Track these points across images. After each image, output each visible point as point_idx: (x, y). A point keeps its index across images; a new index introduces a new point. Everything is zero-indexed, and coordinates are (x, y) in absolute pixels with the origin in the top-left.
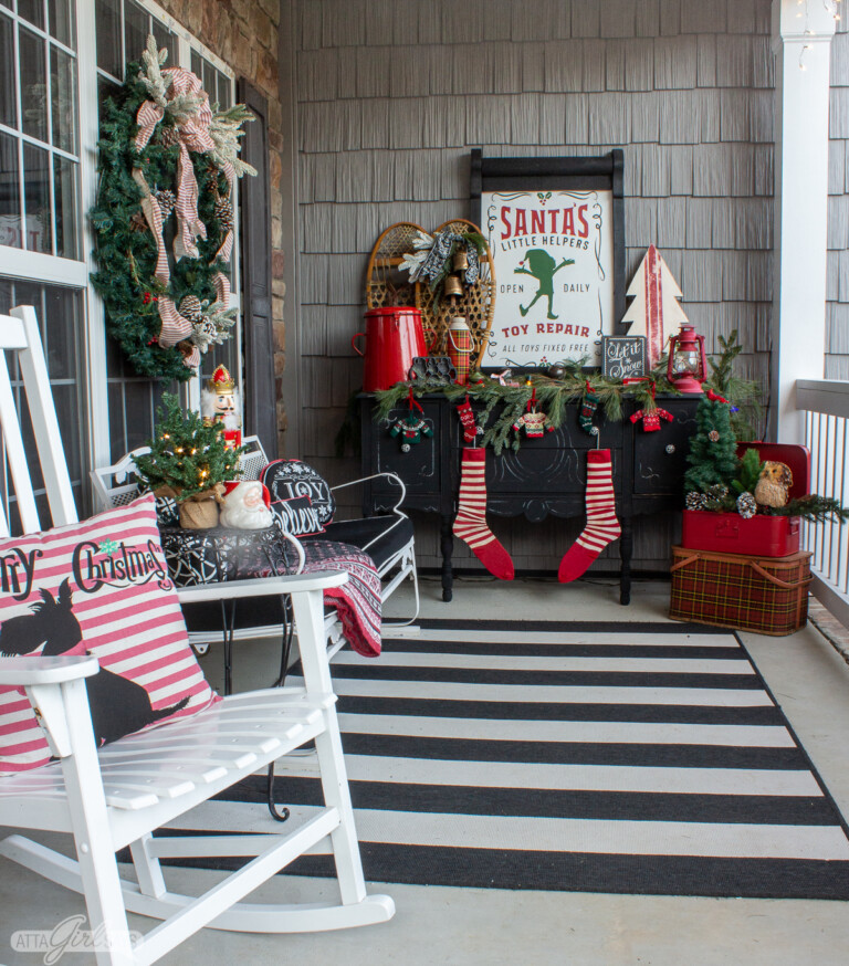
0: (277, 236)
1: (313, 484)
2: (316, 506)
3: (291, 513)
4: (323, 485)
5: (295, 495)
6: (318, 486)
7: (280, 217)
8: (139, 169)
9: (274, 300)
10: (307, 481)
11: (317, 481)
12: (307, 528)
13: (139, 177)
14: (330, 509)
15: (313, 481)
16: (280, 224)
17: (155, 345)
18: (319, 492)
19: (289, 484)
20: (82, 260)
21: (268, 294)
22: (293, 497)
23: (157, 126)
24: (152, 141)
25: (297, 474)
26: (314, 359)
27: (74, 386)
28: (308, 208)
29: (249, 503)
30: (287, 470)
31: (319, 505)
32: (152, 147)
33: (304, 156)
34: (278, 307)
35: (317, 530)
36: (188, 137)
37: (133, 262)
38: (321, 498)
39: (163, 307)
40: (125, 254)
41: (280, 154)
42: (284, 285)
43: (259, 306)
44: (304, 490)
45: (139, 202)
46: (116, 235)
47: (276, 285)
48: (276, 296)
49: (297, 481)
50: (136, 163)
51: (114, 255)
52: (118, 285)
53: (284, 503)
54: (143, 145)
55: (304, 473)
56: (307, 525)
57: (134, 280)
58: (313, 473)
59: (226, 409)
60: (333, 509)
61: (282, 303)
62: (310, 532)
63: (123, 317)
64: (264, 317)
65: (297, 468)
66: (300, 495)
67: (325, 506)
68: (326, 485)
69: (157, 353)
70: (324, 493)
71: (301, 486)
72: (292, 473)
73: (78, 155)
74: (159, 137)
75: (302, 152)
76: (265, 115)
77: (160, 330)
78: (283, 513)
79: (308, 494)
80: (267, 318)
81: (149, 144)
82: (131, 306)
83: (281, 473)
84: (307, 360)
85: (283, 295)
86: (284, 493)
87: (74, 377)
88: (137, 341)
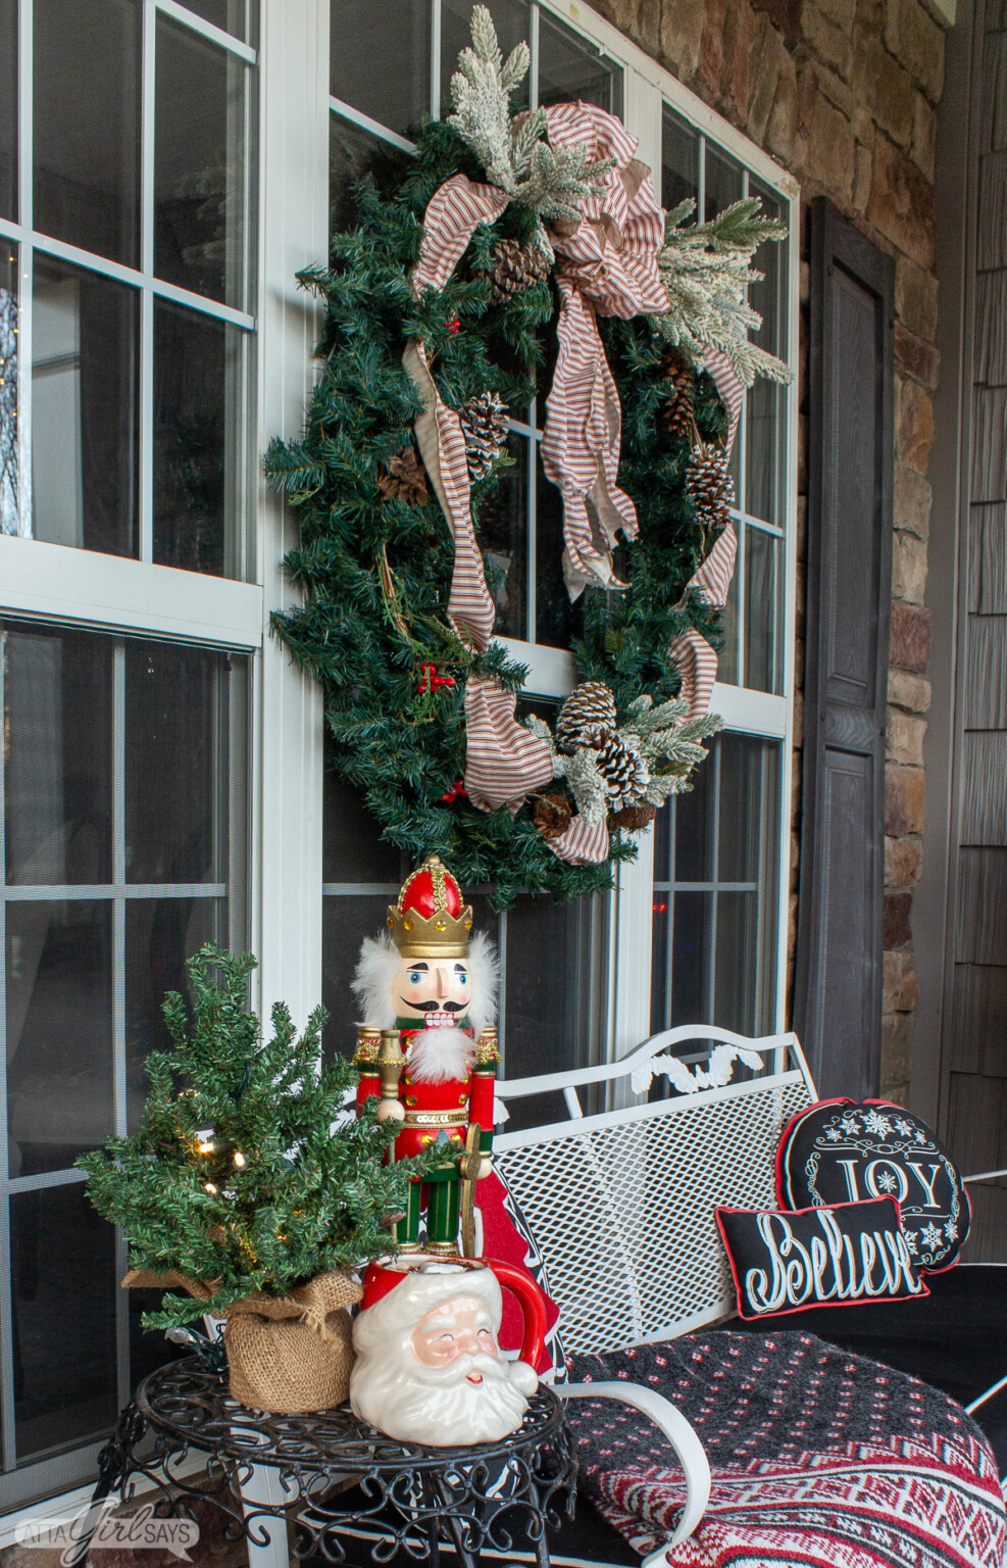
0: (911, 576)
1: (915, 1166)
2: (914, 1225)
3: (838, 1242)
4: (942, 1172)
5: (863, 1192)
6: (927, 1173)
7: (924, 534)
8: (416, 340)
9: (897, 718)
10: (899, 1158)
11: (926, 1161)
12: (876, 1284)
13: (417, 362)
14: (952, 1232)
15: (914, 1158)
16: (921, 550)
17: (460, 803)
18: (929, 1188)
19: (849, 1164)
20: (252, 579)
21: (875, 702)
22: (855, 1198)
23: (478, 233)
24: (465, 269)
25: (875, 1138)
26: (987, 855)
27: (224, 900)
28: (991, 513)
29: (435, 1351)
30: (850, 1126)
31: (924, 1223)
32: (463, 287)
33: (986, 394)
34: (906, 739)
35: (903, 1289)
36: (581, 272)
37: (391, 587)
38: (932, 1204)
39: (477, 702)
40: (367, 561)
41: (929, 392)
42: (927, 686)
43: (849, 727)
44: (887, 1182)
45: (411, 423)
46: (337, 512)
47: (900, 685)
48: (906, 711)
49: (873, 1156)
50: (410, 327)
51: (336, 564)
52: (348, 643)
53: (825, 1215)
54: (438, 283)
55: (893, 1137)
56: (877, 1275)
57: (390, 629)
58: (921, 1138)
59: (430, 1006)
60: (962, 1231)
61: (921, 727)
62: (886, 1293)
63: (364, 728)
64: (865, 756)
65: (878, 1124)
66: (875, 1192)
67: (940, 1224)
68: (950, 1171)
69: (467, 823)
70: (943, 1190)
71: (879, 1170)
72: (863, 1134)
73: (253, 311)
74: (484, 259)
75: (983, 386)
76: (885, 295)
77: (464, 764)
78: (816, 1241)
79: (896, 1192)
80: (873, 756)
81: (453, 282)
82: (383, 699)
83: (834, 1135)
84: (973, 855)
85: (924, 709)
86: (833, 1186)
87: (224, 879)
88: (409, 793)
